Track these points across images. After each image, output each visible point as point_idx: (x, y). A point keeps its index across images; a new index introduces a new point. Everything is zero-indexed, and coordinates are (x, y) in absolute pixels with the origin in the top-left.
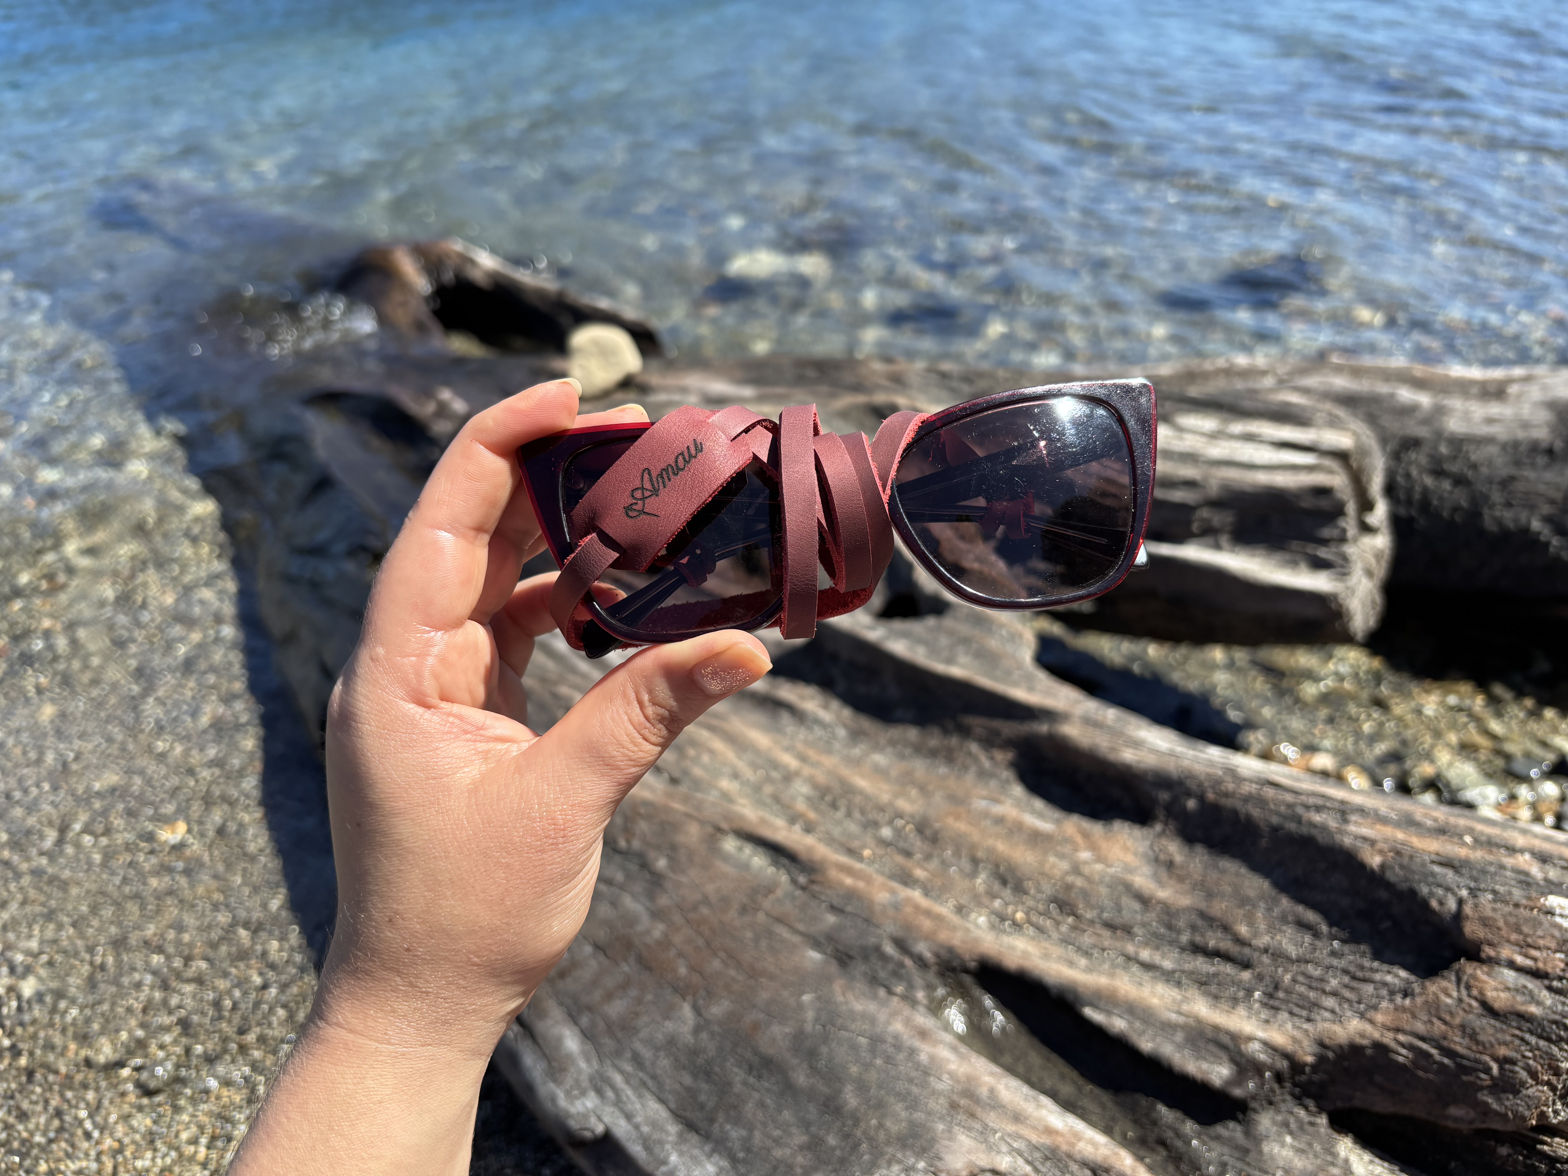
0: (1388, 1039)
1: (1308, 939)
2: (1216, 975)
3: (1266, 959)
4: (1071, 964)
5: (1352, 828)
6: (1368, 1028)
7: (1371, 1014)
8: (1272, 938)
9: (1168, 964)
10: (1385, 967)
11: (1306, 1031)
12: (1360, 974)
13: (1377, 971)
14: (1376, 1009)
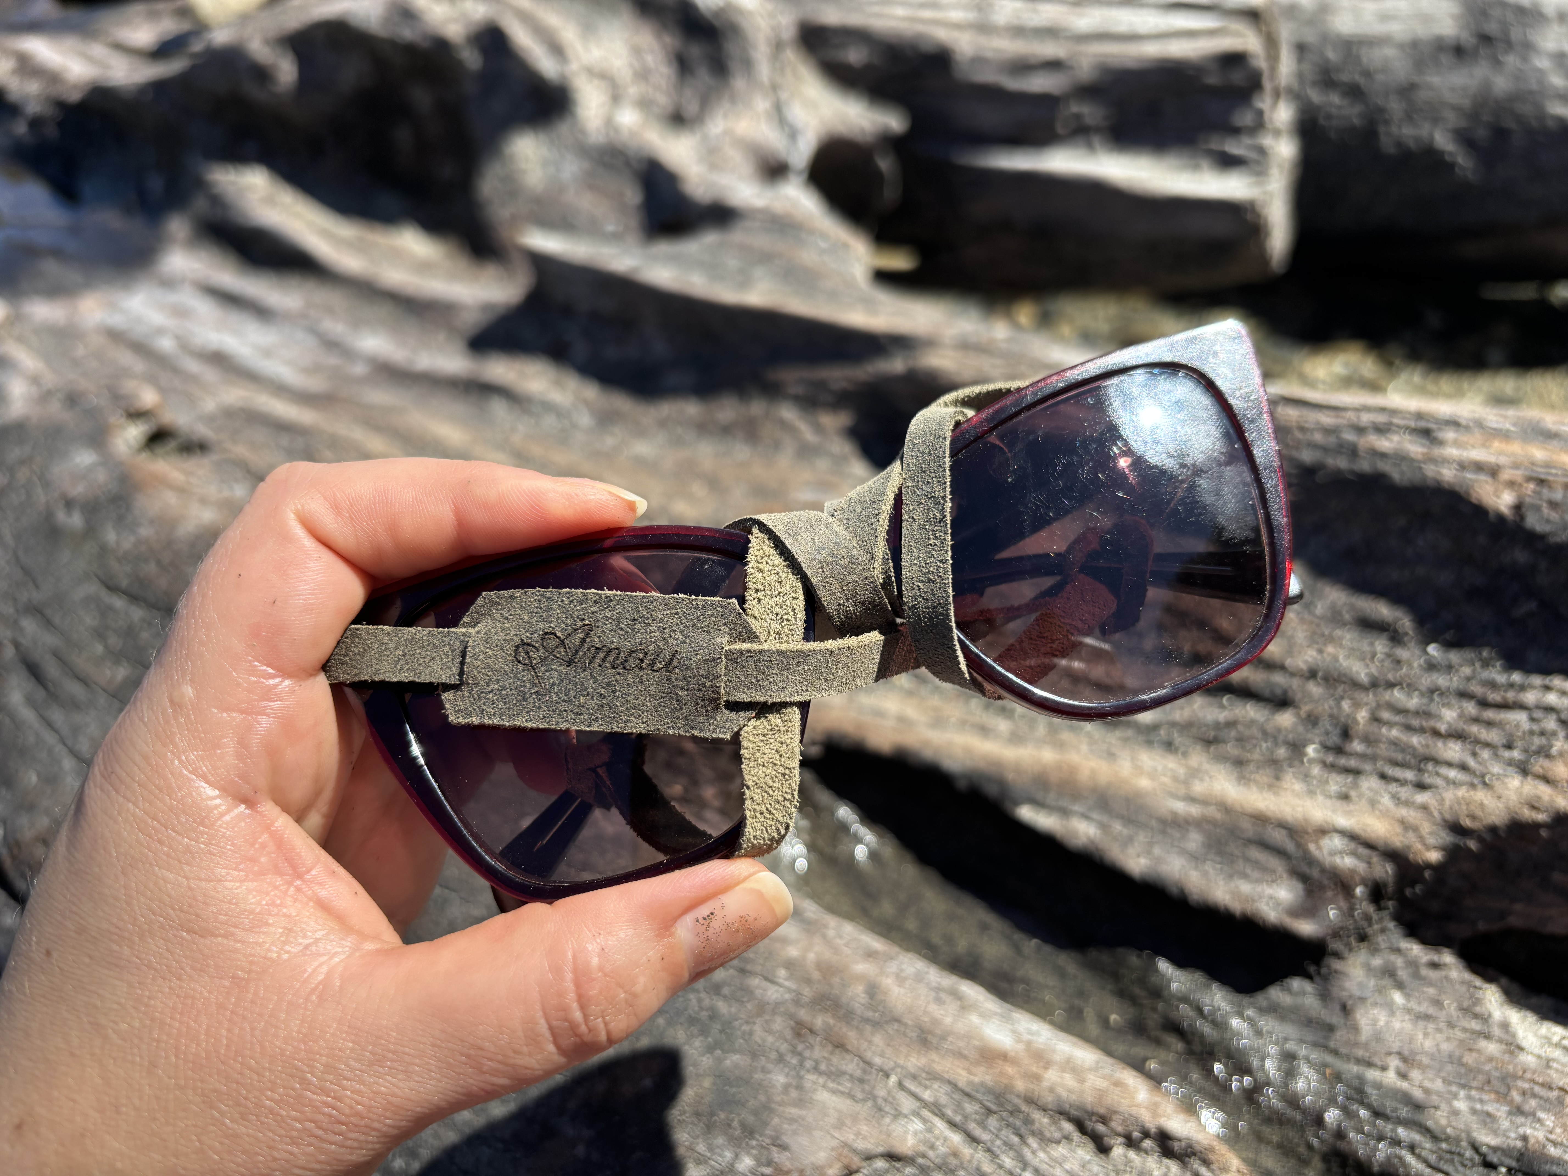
1: (1381, 646)
2: (1231, 724)
3: (1315, 689)
4: (984, 731)
5: (1451, 452)
6: (1544, 791)
7: (1539, 765)
8: (1320, 651)
10: (1537, 680)
11: (1424, 808)
12: (1494, 697)
13: (1522, 688)
14: (1548, 756)
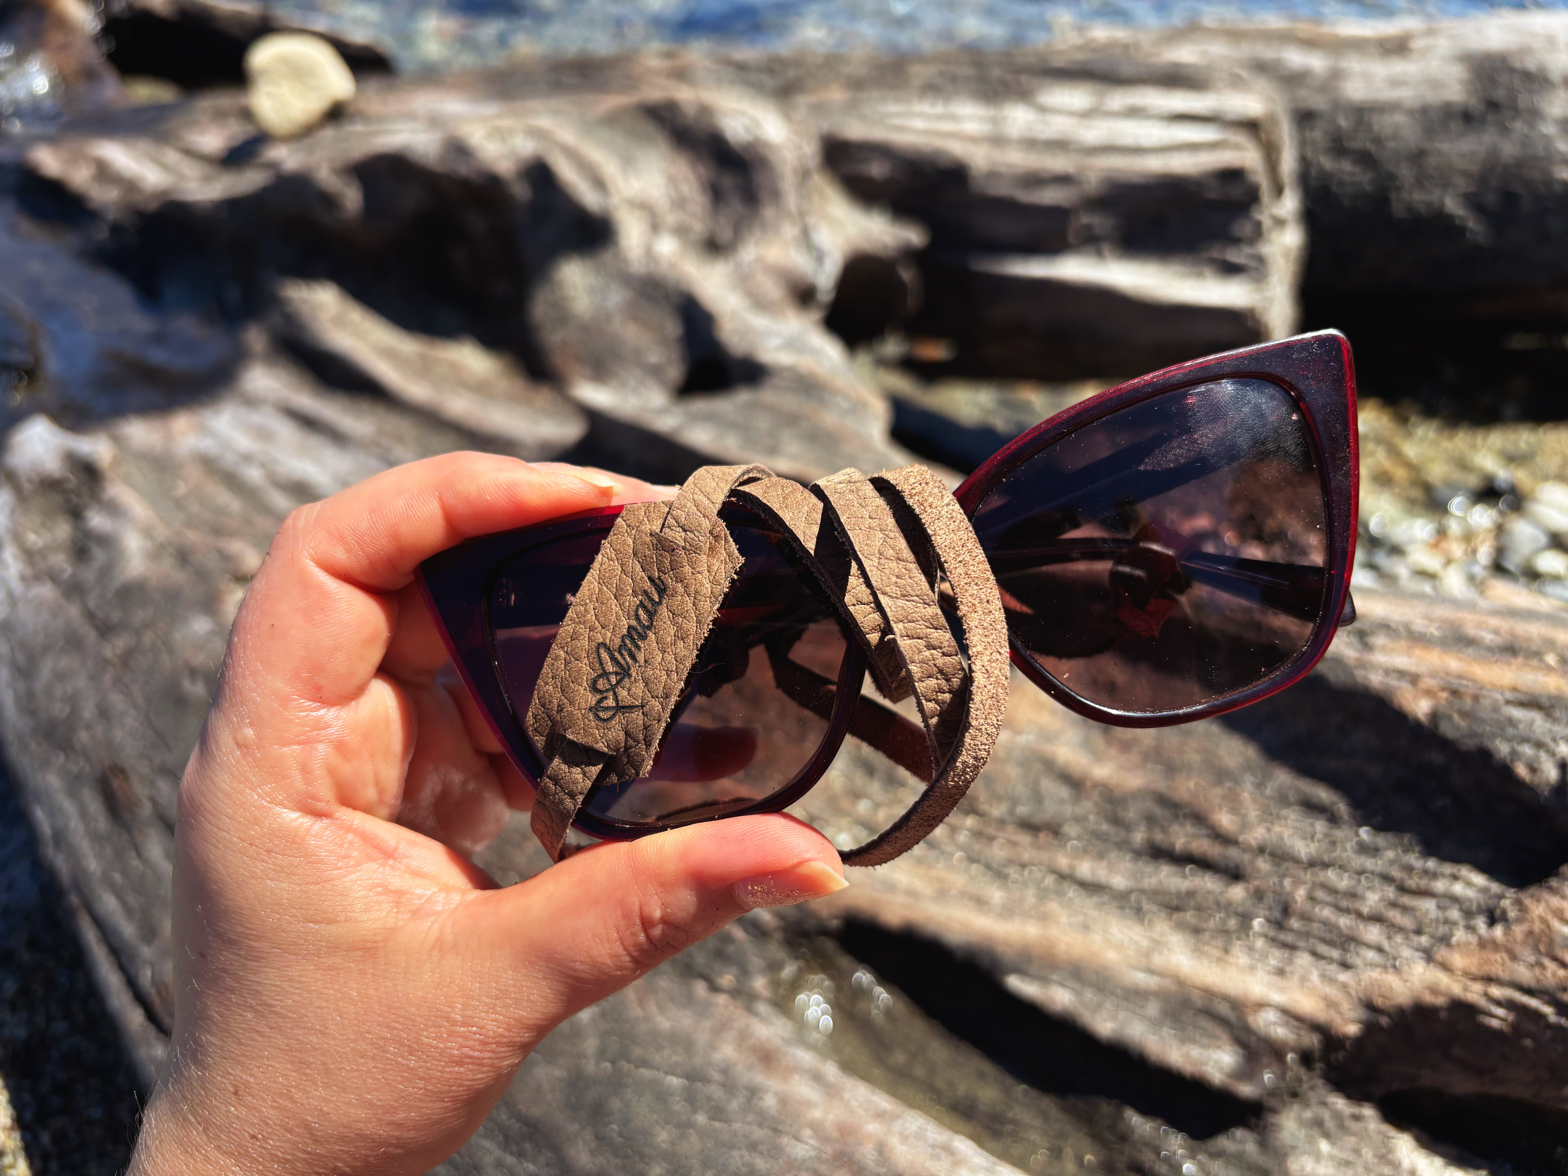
0: (1474, 993)
1: (1320, 826)
2: (1190, 894)
3: (1263, 865)
4: (980, 902)
5: (1379, 658)
6: (1443, 979)
7: (1442, 953)
8: (1269, 830)
9: (1119, 882)
10: (1448, 868)
11: (1344, 986)
12: (1412, 882)
13: (1435, 876)
14: (1449, 945)
